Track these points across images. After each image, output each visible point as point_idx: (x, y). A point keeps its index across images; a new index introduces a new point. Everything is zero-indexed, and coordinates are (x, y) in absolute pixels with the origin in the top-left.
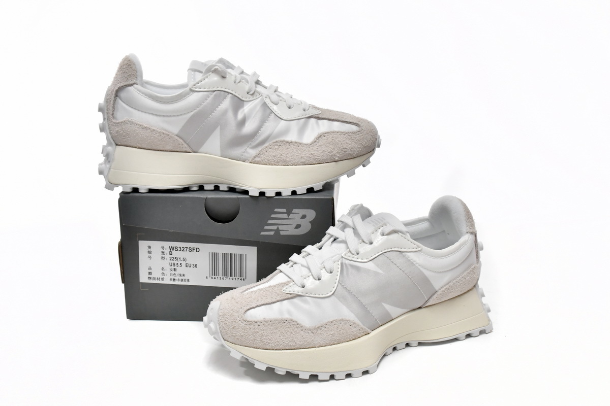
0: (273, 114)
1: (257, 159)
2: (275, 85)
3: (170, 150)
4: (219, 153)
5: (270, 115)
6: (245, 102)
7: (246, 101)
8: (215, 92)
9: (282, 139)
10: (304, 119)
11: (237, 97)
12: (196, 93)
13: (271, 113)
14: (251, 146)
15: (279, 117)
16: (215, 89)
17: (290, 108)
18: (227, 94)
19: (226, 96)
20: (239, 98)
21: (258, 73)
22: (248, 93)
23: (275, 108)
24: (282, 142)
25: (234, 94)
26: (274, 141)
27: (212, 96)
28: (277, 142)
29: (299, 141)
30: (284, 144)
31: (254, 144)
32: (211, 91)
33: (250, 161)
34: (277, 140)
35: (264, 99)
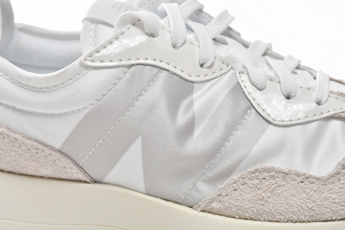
0: (253, 110)
1: (215, 205)
2: (265, 40)
3: (49, 176)
4: (142, 186)
5: (245, 113)
6: (195, 85)
7: (197, 82)
8: (133, 68)
9: (268, 165)
10: (317, 122)
11: (177, 75)
12: (93, 72)
13: (249, 108)
14: (204, 177)
15: (264, 118)
16: (132, 62)
17: (288, 98)
18: (156, 70)
19: (156, 76)
20: (181, 77)
21: (232, 13)
22: (202, 66)
23: (256, 97)
24: (269, 170)
25: (172, 69)
26: (252, 169)
27: (128, 75)
28: (257, 170)
29: (304, 171)
30: (273, 177)
31: (210, 174)
32: (124, 66)
33: (202, 208)
34: (258, 166)
35: (238, 75)
